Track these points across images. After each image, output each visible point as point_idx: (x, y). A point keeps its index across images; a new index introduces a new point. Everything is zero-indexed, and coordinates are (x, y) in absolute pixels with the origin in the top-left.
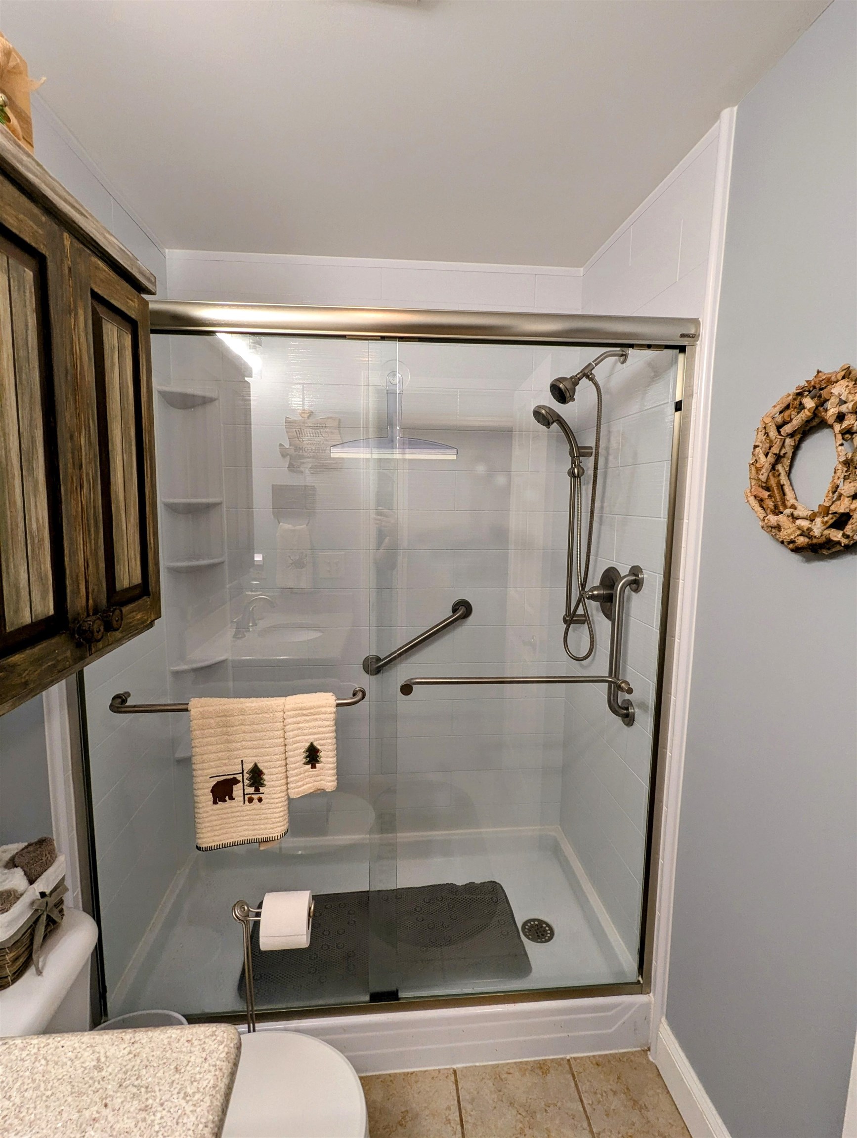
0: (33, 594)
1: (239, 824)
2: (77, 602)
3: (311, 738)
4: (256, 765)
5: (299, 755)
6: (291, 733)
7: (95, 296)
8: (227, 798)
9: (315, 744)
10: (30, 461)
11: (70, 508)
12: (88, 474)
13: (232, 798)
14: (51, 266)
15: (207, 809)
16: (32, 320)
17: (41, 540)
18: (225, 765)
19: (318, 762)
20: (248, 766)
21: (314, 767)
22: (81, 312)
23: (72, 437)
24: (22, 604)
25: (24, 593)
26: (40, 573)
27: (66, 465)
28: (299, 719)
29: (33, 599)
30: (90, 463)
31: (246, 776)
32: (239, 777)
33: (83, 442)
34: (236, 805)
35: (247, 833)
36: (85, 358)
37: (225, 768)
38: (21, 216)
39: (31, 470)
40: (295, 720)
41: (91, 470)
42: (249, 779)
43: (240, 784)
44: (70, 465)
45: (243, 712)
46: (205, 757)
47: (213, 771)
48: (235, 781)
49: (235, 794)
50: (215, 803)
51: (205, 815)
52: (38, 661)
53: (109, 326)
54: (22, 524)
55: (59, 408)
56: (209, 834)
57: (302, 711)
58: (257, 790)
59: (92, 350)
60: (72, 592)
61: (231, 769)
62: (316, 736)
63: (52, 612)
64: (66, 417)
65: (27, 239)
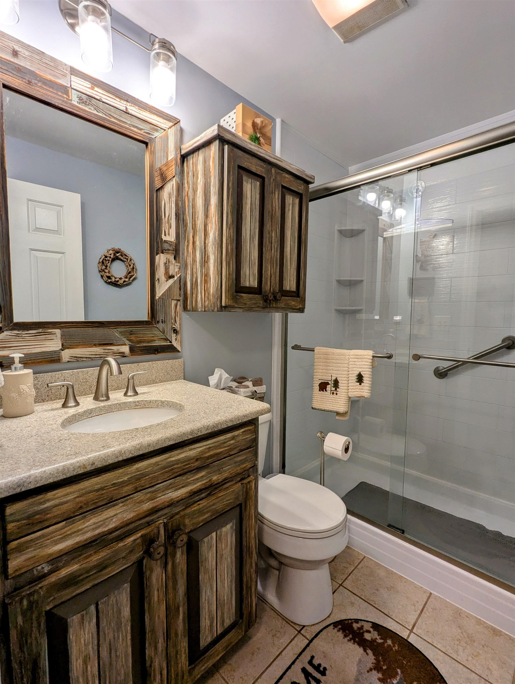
0: (250, 278)
1: (328, 402)
2: (267, 287)
3: (360, 370)
4: (336, 378)
5: (354, 378)
6: (351, 366)
7: (283, 187)
8: (324, 390)
9: (361, 373)
10: (253, 238)
11: (267, 256)
12: (274, 246)
13: (326, 391)
14: (266, 180)
15: (316, 392)
16: (258, 196)
17: (255, 263)
18: (325, 376)
19: (363, 382)
20: (334, 378)
21: (360, 384)
22: (277, 193)
23: (269, 233)
24: (246, 279)
25: (248, 277)
26: (253, 273)
27: (266, 242)
28: (355, 360)
29: (250, 280)
30: (276, 242)
31: (333, 382)
32: (330, 383)
33: (273, 235)
34: (327, 394)
35: (330, 407)
36: (277, 207)
37: (324, 377)
38: (257, 167)
39: (253, 241)
40: (353, 360)
41: (276, 245)
42: (333, 384)
43: (330, 385)
44: (268, 242)
45: (333, 354)
46: (318, 370)
47: (320, 377)
48: (328, 384)
49: (327, 389)
50: (320, 391)
51: (315, 394)
52: (251, 299)
53: (289, 196)
54: (249, 256)
55: (265, 223)
56: (316, 403)
57: (357, 357)
58: (336, 389)
59: (280, 205)
60: (264, 283)
61: (327, 378)
62: (362, 369)
63: (256, 286)
64: (268, 226)
65: (259, 173)
